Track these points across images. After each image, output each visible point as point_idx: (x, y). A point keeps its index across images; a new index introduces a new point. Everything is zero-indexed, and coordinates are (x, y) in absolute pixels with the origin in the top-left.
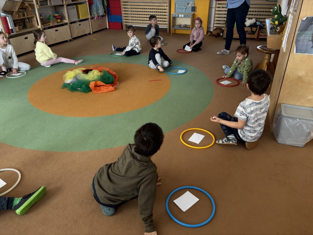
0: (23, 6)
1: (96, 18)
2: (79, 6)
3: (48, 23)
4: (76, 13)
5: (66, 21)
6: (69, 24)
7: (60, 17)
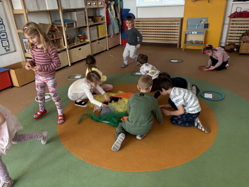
0: (52, 29)
1: (112, 36)
2: (99, 26)
3: (73, 43)
4: (97, 33)
5: (88, 40)
6: (90, 43)
7: (83, 37)
